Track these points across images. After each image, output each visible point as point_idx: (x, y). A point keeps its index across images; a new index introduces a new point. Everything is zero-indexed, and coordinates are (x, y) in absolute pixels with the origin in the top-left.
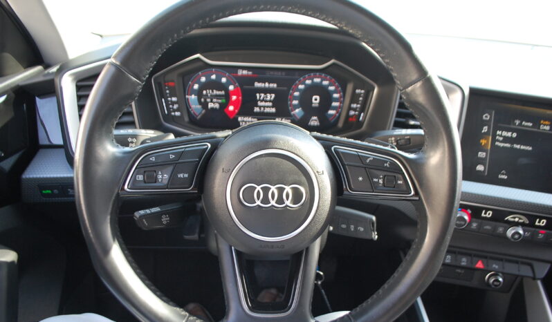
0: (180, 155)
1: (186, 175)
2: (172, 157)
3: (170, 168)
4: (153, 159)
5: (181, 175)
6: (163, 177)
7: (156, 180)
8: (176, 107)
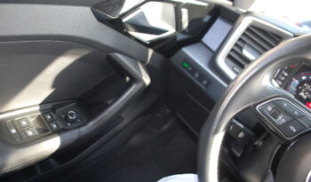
0: (302, 116)
1: (295, 130)
2: (296, 113)
3: (289, 118)
4: (285, 105)
5: (292, 128)
6: (281, 119)
7: (276, 117)
8: (283, 78)
